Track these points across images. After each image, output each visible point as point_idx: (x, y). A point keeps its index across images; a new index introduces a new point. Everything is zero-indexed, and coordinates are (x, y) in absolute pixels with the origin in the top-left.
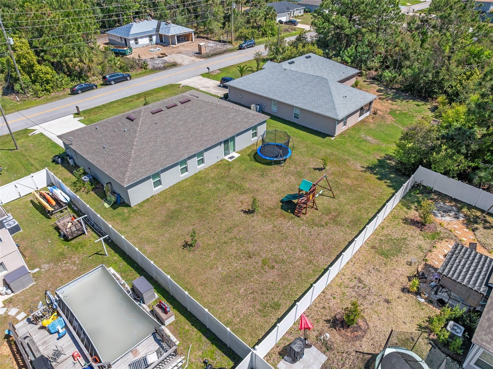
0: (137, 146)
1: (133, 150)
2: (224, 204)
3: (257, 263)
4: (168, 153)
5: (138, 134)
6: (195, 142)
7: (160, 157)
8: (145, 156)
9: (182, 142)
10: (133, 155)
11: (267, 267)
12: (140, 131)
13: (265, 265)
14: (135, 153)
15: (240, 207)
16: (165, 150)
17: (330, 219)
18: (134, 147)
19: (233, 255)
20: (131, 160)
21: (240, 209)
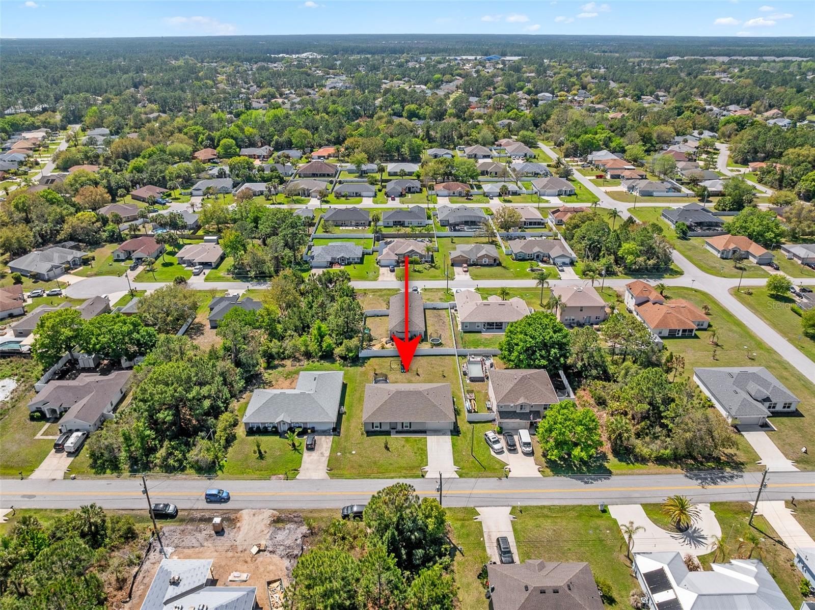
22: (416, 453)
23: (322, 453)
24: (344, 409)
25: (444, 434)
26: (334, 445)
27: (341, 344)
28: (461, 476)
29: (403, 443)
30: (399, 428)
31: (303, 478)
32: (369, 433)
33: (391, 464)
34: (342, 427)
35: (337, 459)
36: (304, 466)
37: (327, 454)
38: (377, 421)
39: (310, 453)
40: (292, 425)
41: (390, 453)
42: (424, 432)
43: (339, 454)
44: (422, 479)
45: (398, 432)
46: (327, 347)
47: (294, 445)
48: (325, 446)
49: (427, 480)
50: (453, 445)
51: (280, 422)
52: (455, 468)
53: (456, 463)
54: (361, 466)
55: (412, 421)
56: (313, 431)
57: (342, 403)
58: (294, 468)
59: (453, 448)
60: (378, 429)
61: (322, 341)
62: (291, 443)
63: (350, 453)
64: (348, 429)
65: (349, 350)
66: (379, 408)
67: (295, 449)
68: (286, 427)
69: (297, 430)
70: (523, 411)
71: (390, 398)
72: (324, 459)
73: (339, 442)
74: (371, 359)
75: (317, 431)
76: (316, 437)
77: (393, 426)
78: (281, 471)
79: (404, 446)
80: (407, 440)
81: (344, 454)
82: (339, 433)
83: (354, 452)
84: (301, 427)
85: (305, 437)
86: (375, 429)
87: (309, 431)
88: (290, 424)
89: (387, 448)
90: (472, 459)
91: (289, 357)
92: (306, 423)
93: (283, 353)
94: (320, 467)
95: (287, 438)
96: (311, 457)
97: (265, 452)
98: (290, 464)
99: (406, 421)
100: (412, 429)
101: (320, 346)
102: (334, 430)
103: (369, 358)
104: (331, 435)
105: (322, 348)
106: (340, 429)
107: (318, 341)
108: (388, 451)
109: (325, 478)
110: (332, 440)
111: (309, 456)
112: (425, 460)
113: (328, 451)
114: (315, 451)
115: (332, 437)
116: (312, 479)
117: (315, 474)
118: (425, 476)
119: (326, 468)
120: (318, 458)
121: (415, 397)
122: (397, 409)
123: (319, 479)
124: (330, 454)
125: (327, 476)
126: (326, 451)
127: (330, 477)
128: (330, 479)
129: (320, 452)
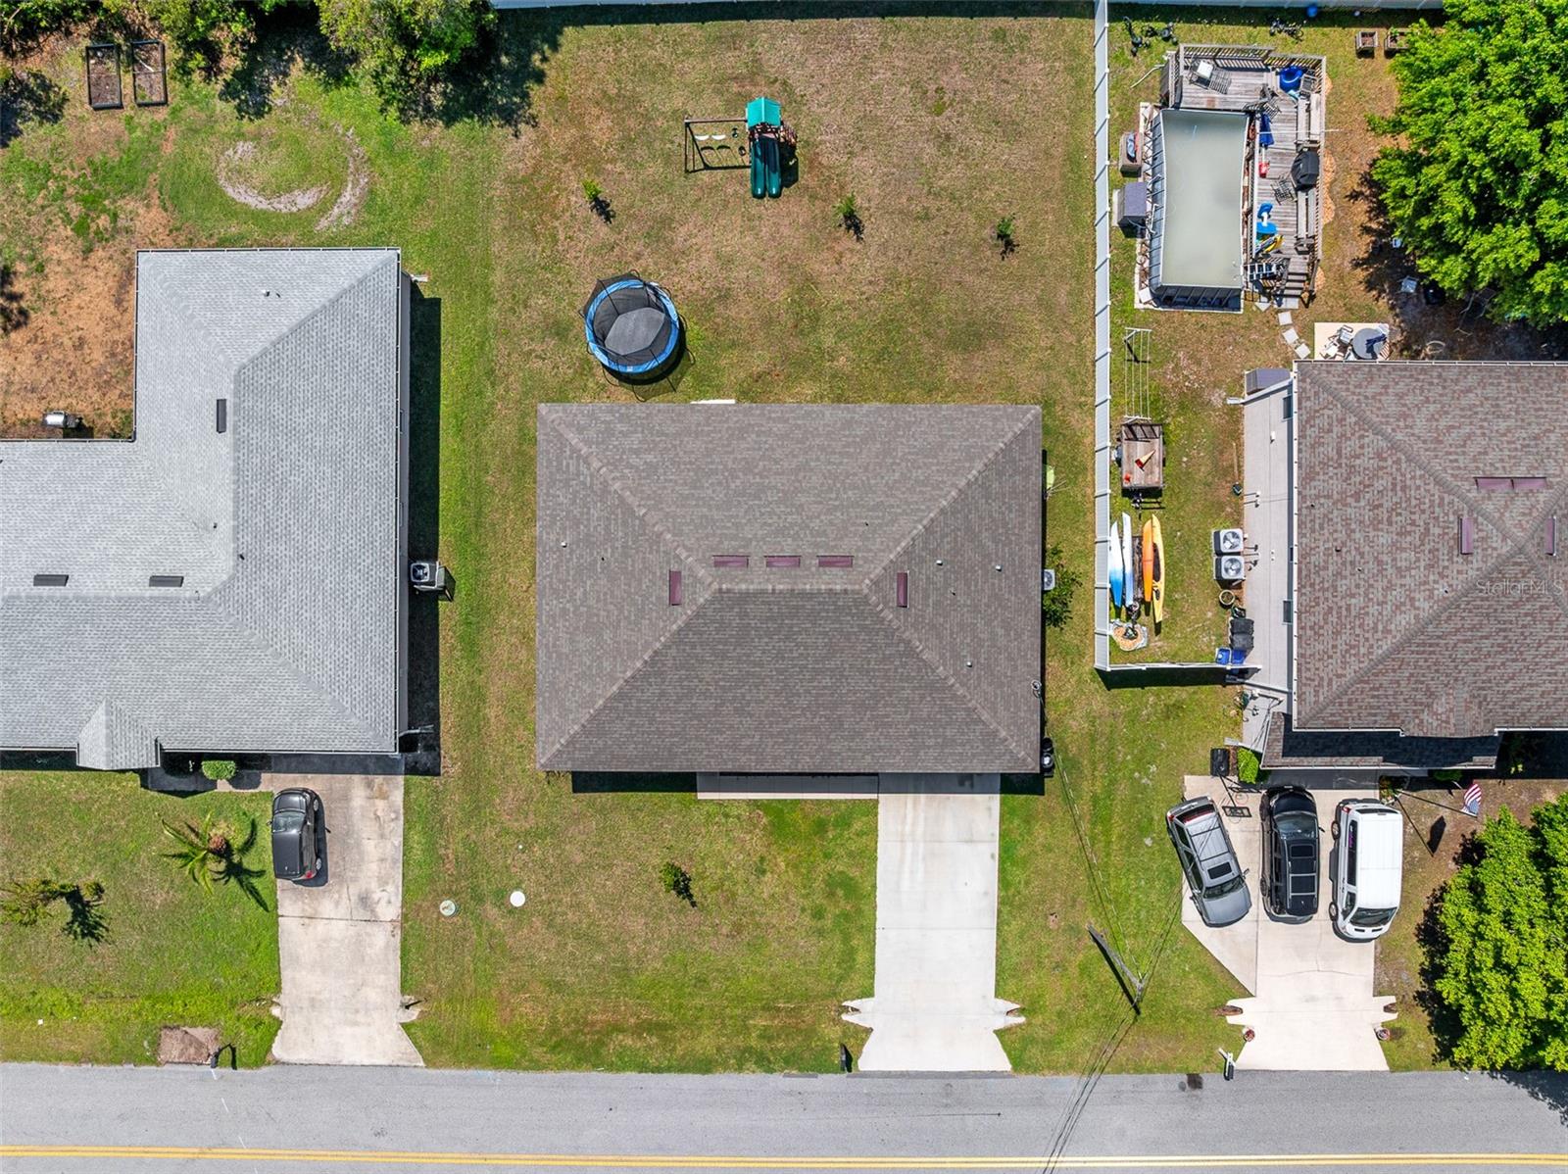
0: (954, 485)
1: (970, 477)
2: (871, 282)
3: (950, 118)
4: (901, 433)
5: (932, 515)
6: (817, 429)
7: (926, 433)
8: (954, 450)
9: (848, 445)
10: (979, 465)
11: (945, 99)
12: (920, 521)
13: (944, 103)
14: (970, 469)
15: (851, 251)
16: (902, 443)
17: (755, 85)
18: (962, 483)
19: (967, 164)
20: (990, 455)
21: (858, 247)
22: (818, 914)
23: (364, 900)
25: (967, 783)
26: (414, 838)
28: (1019, 1063)
29: (755, 842)
31: (304, 1054)
33: (700, 978)
34: (444, 699)
35: (444, 944)
36: (300, 980)
37: (390, 908)
39: (306, 896)
43: (448, 906)
44: (831, 1082)
48: (372, 847)
49: (865, 1085)
50: (1008, 855)
52: (1000, 1013)
53: (1007, 976)
59: (1004, 882)
63: (502, 896)
64: (473, 728)
66: (621, 696)
67: (238, 870)
71: (678, 639)
72: (379, 937)
73: (439, 817)
79: (760, 870)
81: (470, 905)
83: (517, 899)
90: (1085, 955)
94: (371, 993)
96: (320, 929)
97: (99, 890)
98: (227, 966)
104: (393, 770)
108: (687, 902)
109: (401, 1059)
110: (401, 804)
111: (308, 914)
112: (861, 958)
113: (390, 888)
114: (330, 881)
115: (400, 779)
116: (345, 1062)
117: (349, 1030)
118: (858, 1058)
119: (398, 999)
120: (352, 931)
121: (826, 634)
122: (722, 704)
123: (378, 1063)
124: (402, 907)
125: (406, 1044)
126: (383, 882)
127: (420, 1049)
128: (422, 1064)
129: (354, 890)
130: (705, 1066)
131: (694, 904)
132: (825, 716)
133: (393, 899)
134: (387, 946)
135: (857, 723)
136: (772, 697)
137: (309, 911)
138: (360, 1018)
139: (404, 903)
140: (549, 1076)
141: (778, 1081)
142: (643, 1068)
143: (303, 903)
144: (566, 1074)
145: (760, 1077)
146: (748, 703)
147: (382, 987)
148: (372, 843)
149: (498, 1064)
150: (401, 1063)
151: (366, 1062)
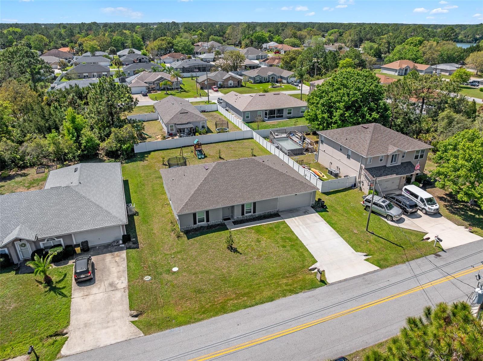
22: (284, 247)
23: (111, 285)
24: (134, 206)
25: (306, 213)
26: (131, 264)
27: (108, 135)
28: (380, 266)
29: (254, 236)
30: (237, 215)
31: (78, 349)
32: (190, 233)
33: (254, 274)
34: (138, 233)
35: (146, 289)
37: (123, 283)
38: (200, 209)
39: (85, 289)
40: (41, 245)
41: (242, 257)
42: (275, 215)
43: (147, 278)
44: (324, 288)
45: (237, 223)
46: (87, 142)
47: (48, 281)
48: (114, 270)
49: (335, 287)
51: (13, 242)
52: (361, 255)
53: (356, 247)
54: (199, 291)
55: (257, 199)
56: (86, 248)
57: (128, 201)
58: (51, 332)
60: (204, 223)
61: (78, 136)
62: (41, 278)
63: (169, 271)
65: (121, 141)
66: (198, 189)
67: (54, 289)
68: (29, 250)
69: (53, 253)
70: (394, 164)
71: (210, 174)
72: (118, 295)
73: (141, 258)
74: (152, 153)
75: (94, 248)
76: (94, 259)
77: (228, 214)
78: (20, 347)
79: (258, 241)
80: (258, 231)
81: (156, 276)
82: (136, 242)
83: (175, 269)
84: (60, 245)
85: (71, 262)
86: (199, 224)
87: (78, 250)
88: (36, 242)
89: (231, 248)
90: (372, 237)
91: (32, 165)
92: (70, 236)
93: (22, 159)
94: (115, 314)
95: (31, 271)
96: (91, 298)
98: (42, 324)
99: (248, 200)
100: (257, 213)
101: (77, 141)
102: (126, 239)
103: (149, 152)
104: (121, 249)
105: (80, 144)
106: (136, 237)
107: (73, 136)
108: (238, 254)
109: (131, 336)
110: (126, 257)
111: (86, 295)
112: (306, 254)
113: (123, 279)
114: (96, 282)
115: (125, 251)
116: (102, 346)
117: (104, 331)
118: (326, 280)
119: (129, 312)
120: (106, 295)
121: (248, 168)
122: (228, 187)
123: (119, 341)
124: (128, 283)
125: (134, 329)
126: (119, 278)
127: (141, 329)
128: (142, 335)
129: (107, 283)
130: (271, 299)
131: (241, 254)
132: (257, 185)
133: (124, 281)
134: (122, 296)
135: (266, 186)
136: (240, 183)
137: (86, 293)
138: (110, 324)
139: (129, 281)
140: (205, 322)
141: (301, 295)
142: (245, 307)
143: (84, 291)
144: (213, 318)
145: (294, 296)
146: (235, 185)
147: (120, 310)
148: (114, 268)
149: (180, 325)
150: (132, 338)
151: (113, 342)
